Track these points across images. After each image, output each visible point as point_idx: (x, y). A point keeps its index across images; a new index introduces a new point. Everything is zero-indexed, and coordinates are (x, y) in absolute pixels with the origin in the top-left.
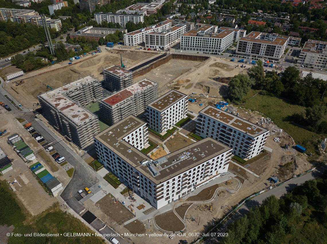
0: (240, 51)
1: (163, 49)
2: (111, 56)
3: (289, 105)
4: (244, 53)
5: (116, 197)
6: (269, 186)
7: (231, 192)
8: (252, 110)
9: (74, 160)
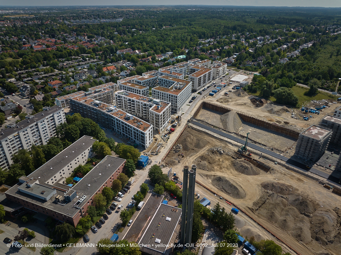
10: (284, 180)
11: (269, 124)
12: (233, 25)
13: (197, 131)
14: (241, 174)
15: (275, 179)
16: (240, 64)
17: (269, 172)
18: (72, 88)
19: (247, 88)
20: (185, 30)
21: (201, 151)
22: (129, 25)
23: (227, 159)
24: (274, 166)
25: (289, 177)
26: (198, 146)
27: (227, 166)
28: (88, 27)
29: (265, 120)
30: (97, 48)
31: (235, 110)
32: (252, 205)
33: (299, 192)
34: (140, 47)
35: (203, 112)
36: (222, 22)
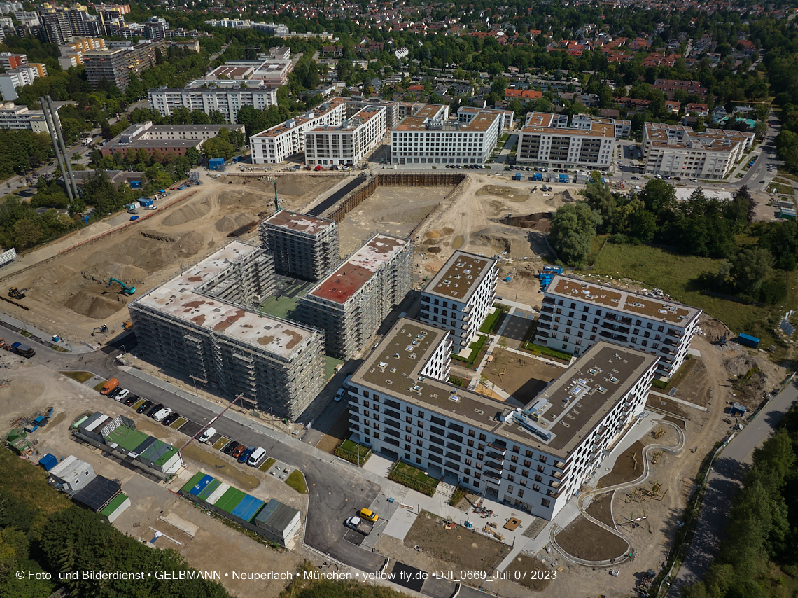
0: (525, 156)
1: (350, 164)
2: (234, 191)
3: (679, 258)
4: (534, 160)
5: (445, 516)
6: (733, 424)
7: (674, 451)
8: (617, 278)
9: (287, 450)
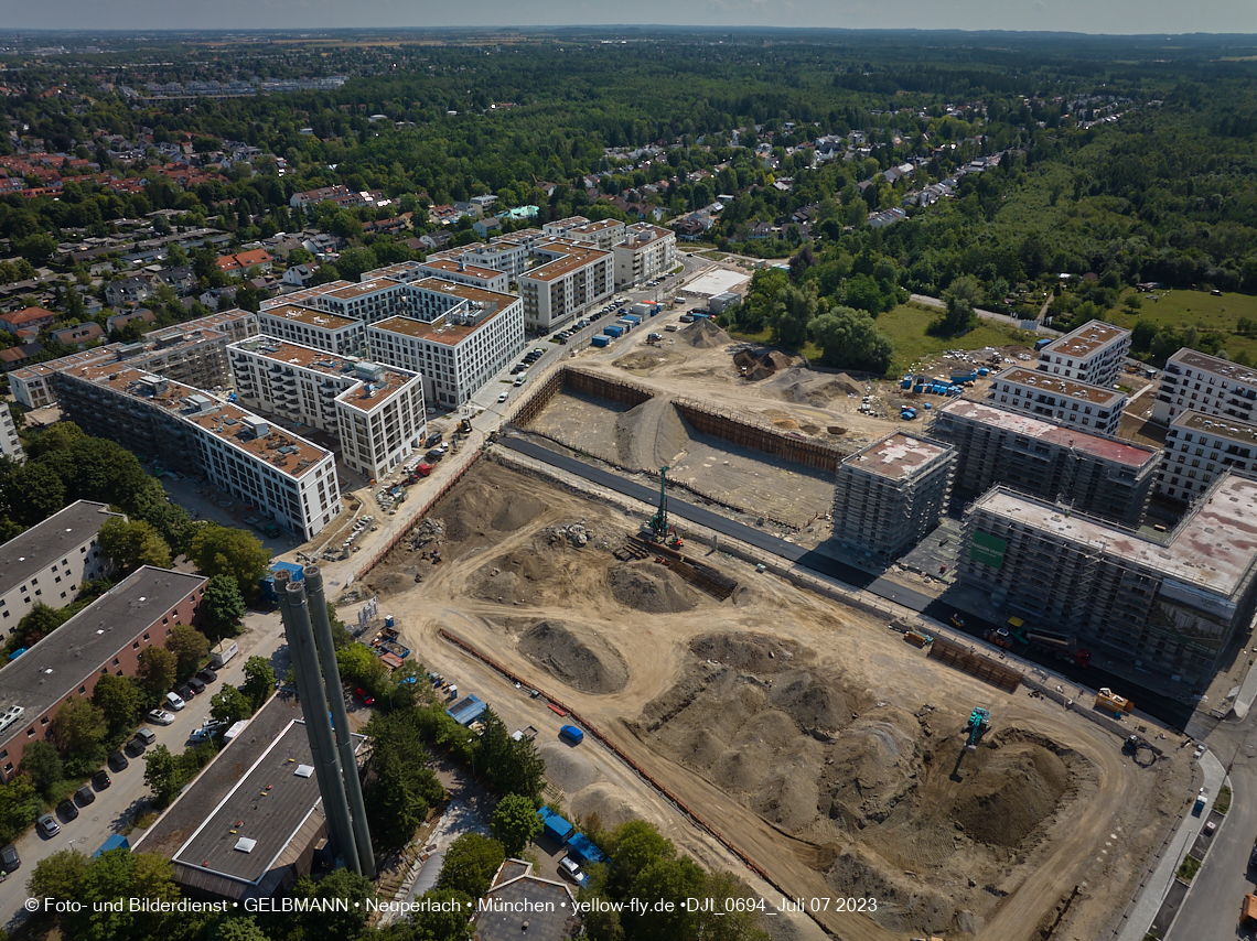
10: (775, 623)
11: (776, 437)
12: (741, 97)
13: (516, 470)
14: (629, 609)
15: (743, 622)
16: (730, 233)
17: (729, 599)
18: (84, 333)
19: (730, 316)
20: (564, 116)
21: (509, 538)
22: (361, 101)
23: (595, 563)
24: (752, 579)
25: (795, 612)
26: (504, 523)
27: (590, 587)
28: (208, 108)
29: (761, 425)
30: (216, 186)
31: (669, 394)
32: (640, 713)
33: (816, 662)
34: (381, 178)
35: (563, 404)
36: (709, 86)
